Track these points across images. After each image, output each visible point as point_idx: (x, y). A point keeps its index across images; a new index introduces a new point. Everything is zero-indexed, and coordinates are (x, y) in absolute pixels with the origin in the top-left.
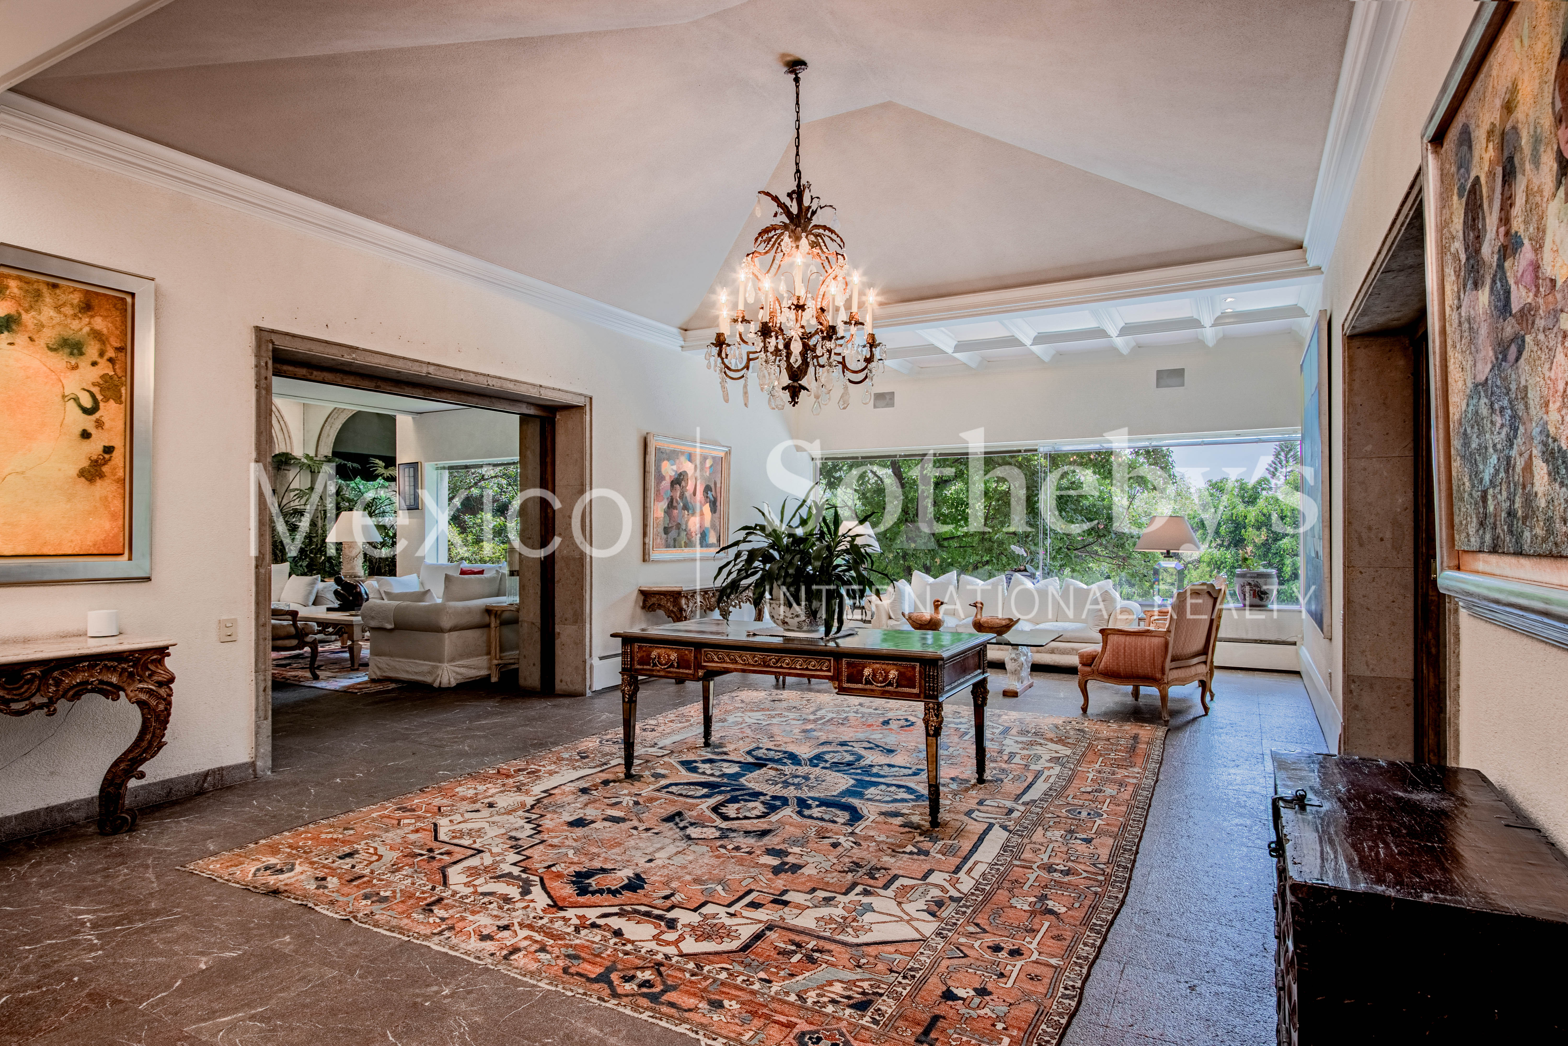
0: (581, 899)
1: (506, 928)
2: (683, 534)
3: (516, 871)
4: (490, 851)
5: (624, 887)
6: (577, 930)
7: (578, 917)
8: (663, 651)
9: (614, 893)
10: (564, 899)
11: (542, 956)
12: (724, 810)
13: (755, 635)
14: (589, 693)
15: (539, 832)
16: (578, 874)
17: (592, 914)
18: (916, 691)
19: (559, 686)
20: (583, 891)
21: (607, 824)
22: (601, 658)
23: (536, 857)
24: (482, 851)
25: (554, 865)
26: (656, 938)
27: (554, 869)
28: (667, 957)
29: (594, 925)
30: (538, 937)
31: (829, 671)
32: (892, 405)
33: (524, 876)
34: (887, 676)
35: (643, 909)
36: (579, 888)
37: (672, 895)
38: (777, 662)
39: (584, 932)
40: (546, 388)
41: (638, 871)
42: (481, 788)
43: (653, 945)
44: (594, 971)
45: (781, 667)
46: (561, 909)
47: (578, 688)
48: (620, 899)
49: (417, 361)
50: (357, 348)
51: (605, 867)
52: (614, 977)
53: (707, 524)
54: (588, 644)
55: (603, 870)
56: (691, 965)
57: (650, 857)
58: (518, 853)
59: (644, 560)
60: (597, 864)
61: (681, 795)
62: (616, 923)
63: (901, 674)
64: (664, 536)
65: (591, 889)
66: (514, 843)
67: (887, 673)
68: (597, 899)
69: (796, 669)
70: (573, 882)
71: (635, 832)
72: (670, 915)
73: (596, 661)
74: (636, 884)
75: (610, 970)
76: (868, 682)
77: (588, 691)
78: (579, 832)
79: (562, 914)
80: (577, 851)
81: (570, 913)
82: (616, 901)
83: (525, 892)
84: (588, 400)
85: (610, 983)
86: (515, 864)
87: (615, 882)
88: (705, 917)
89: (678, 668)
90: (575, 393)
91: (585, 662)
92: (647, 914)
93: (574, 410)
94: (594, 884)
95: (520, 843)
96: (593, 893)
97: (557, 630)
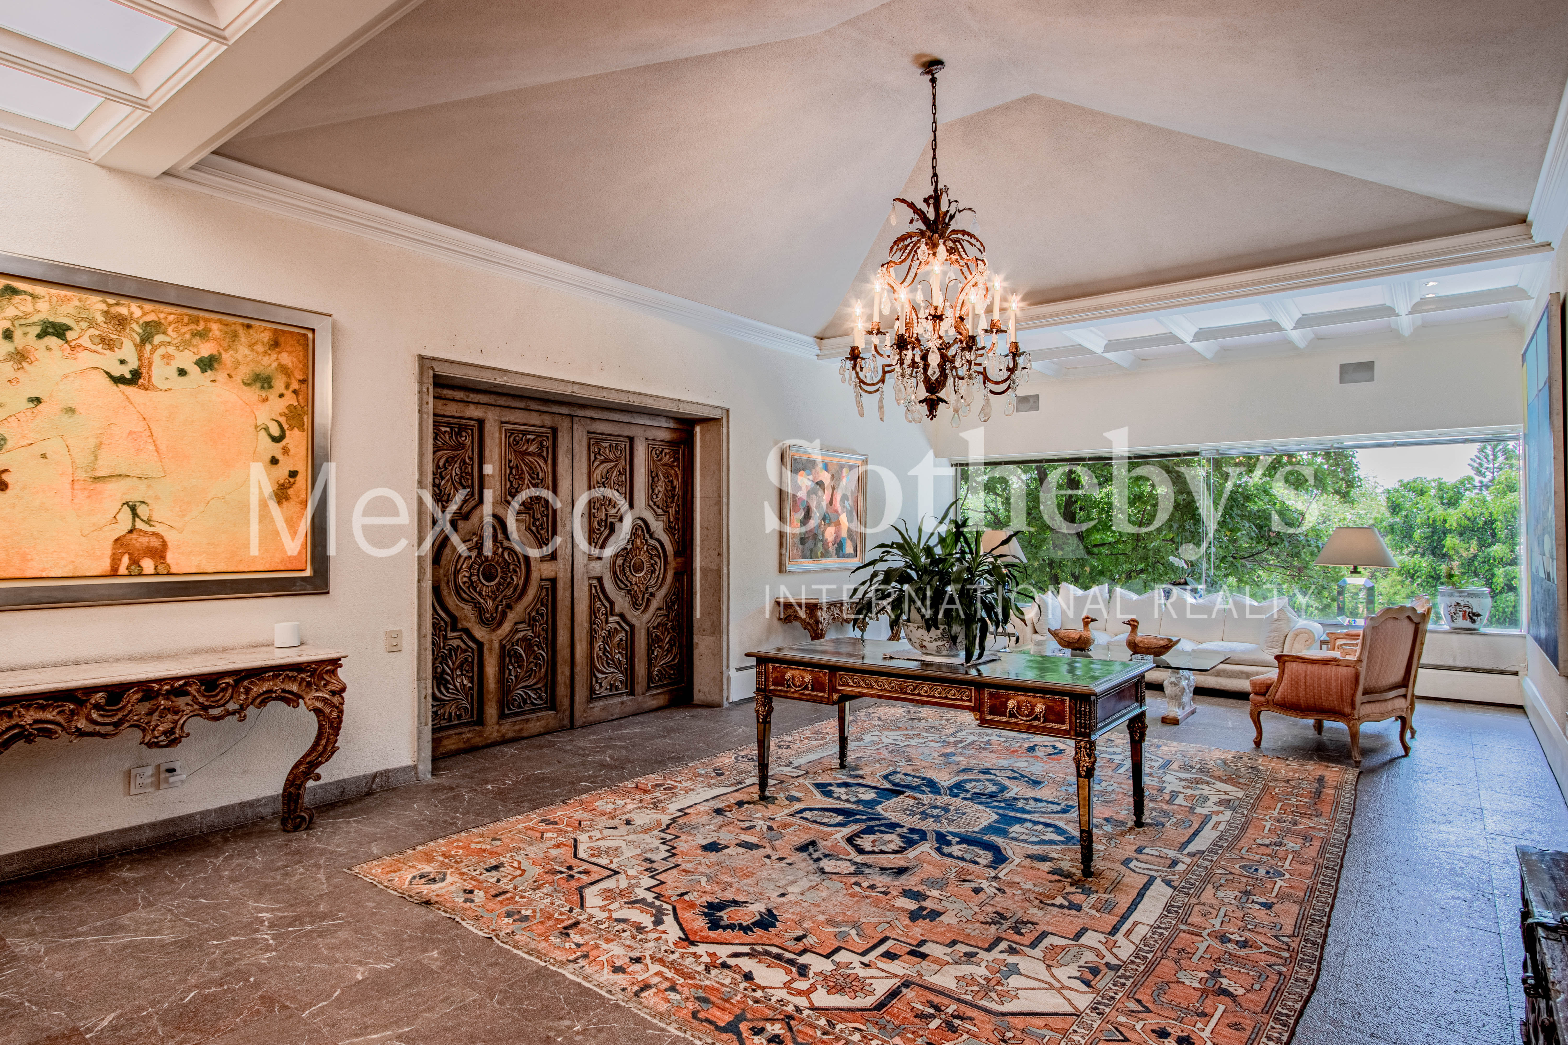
0: (713, 934)
1: (638, 960)
2: (820, 544)
3: (650, 897)
4: (626, 873)
5: (755, 924)
6: (707, 969)
7: (710, 955)
8: (797, 672)
9: (746, 929)
10: (696, 933)
11: (672, 996)
12: (859, 841)
13: (891, 658)
14: (726, 704)
15: (674, 855)
16: (710, 905)
17: (723, 952)
18: (1066, 727)
19: (697, 697)
20: (715, 925)
21: (741, 850)
22: (738, 670)
23: (669, 882)
24: (618, 873)
25: (686, 893)
26: (787, 986)
27: (686, 897)
28: (798, 1010)
29: (724, 965)
30: (669, 974)
31: (970, 701)
32: (1037, 409)
33: (657, 903)
34: (1033, 709)
35: (775, 950)
36: (711, 921)
37: (804, 936)
38: (915, 688)
39: (714, 972)
40: (684, 402)
41: (771, 906)
42: (620, 803)
43: (783, 994)
44: (724, 1019)
45: (919, 695)
46: (693, 943)
47: (714, 698)
48: (751, 937)
49: (563, 381)
50: (508, 371)
51: (737, 898)
52: (743, 1027)
53: (844, 534)
54: (725, 655)
55: (735, 903)
56: (822, 1022)
57: (782, 891)
58: (652, 877)
59: (781, 571)
60: (729, 895)
61: (815, 822)
62: (747, 964)
63: (1048, 708)
64: (800, 547)
65: (722, 923)
66: (649, 866)
67: (1033, 707)
68: (728, 935)
69: (934, 697)
70: (705, 914)
71: (767, 861)
72: (802, 960)
73: (733, 673)
74: (767, 921)
75: (740, 1018)
76: (1012, 715)
77: (725, 702)
78: (713, 857)
79: (693, 949)
80: (709, 878)
81: (701, 949)
82: (748, 939)
83: (658, 922)
84: (725, 412)
85: (739, 1034)
86: (648, 889)
87: (747, 918)
88: (837, 964)
89: (812, 690)
90: (712, 406)
91: (722, 673)
92: (778, 957)
93: (711, 423)
94: (725, 917)
95: (655, 865)
96: (725, 928)
97: (695, 640)
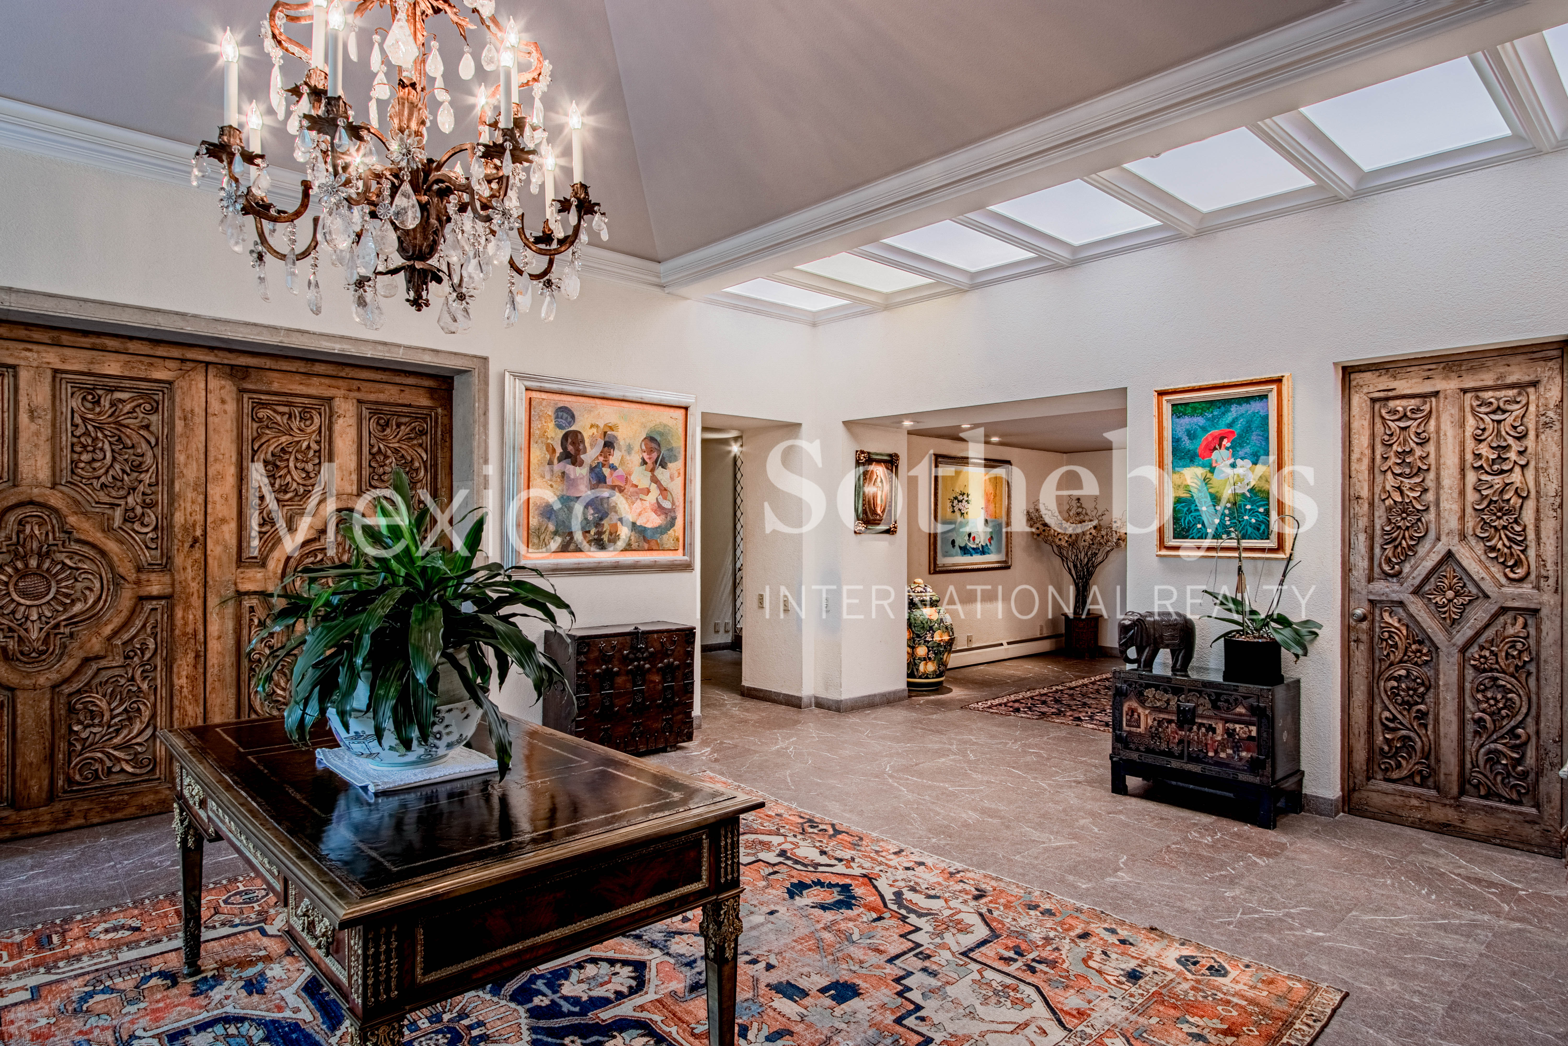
0: (848, 881)
1: (907, 869)
3: (913, 919)
4: (953, 954)
5: (808, 886)
6: (853, 859)
7: (852, 867)
9: (819, 883)
10: (864, 884)
11: (877, 849)
15: (898, 980)
16: (849, 906)
17: (840, 868)
20: (845, 888)
21: (803, 983)
23: (896, 937)
24: (961, 954)
25: (875, 920)
26: (797, 846)
27: (875, 916)
28: (795, 836)
29: (840, 860)
30: (880, 859)
33: (903, 912)
35: (799, 867)
36: (849, 891)
37: (770, 874)
39: (848, 857)
43: (801, 843)
44: (843, 836)
46: (865, 876)
48: (814, 877)
51: (821, 912)
52: (831, 832)
55: (824, 907)
56: (782, 831)
57: (771, 918)
58: (919, 945)
60: (828, 916)
62: (824, 860)
65: (839, 889)
66: (927, 964)
68: (835, 880)
70: (854, 898)
71: (773, 961)
72: (781, 859)
74: (797, 889)
75: (834, 835)
78: (844, 975)
79: (864, 872)
80: (849, 939)
81: (857, 871)
82: (819, 875)
83: (898, 895)
85: (834, 829)
86: (918, 929)
87: (815, 892)
88: (754, 854)
92: (796, 862)
94: (836, 894)
95: (920, 964)
96: (837, 885)
